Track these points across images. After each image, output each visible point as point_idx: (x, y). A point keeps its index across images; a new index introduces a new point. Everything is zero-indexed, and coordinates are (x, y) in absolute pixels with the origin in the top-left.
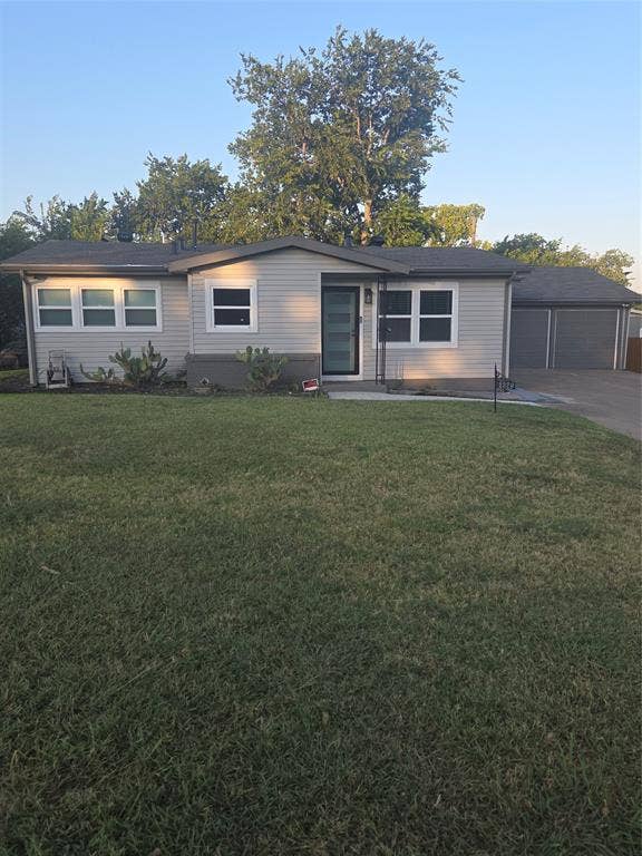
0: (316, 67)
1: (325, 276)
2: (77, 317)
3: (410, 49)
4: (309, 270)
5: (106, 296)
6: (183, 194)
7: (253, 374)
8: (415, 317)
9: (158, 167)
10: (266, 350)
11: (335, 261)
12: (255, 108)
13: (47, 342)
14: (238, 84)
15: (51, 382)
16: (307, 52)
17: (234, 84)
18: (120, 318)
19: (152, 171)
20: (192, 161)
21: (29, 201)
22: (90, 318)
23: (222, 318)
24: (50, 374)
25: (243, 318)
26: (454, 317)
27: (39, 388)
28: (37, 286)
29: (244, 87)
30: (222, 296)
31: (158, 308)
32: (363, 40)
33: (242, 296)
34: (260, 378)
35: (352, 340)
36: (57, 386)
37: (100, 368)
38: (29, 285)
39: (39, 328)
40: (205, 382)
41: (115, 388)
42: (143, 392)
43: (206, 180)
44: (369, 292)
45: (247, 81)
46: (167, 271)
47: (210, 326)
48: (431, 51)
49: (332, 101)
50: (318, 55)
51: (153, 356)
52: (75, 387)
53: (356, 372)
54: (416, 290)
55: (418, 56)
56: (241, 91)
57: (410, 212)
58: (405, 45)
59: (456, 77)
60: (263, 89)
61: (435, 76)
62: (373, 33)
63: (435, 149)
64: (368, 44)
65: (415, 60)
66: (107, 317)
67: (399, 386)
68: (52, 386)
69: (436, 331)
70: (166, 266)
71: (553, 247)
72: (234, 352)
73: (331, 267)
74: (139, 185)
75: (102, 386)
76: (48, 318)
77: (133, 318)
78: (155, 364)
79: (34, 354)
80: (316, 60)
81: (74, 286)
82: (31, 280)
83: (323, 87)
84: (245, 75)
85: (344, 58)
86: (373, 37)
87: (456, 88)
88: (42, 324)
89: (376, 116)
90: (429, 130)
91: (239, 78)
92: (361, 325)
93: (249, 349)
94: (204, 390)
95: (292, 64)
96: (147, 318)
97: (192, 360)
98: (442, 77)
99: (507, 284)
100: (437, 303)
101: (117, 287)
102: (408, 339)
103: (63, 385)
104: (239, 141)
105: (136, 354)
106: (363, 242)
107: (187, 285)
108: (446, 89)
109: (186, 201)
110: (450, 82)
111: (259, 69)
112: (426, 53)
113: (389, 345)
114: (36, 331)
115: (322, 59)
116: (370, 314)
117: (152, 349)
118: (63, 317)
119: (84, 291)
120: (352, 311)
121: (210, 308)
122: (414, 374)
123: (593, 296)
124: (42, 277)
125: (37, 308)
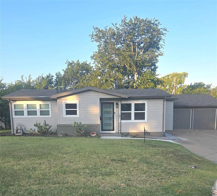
0: (117, 29)
1: (101, 99)
2: (26, 113)
3: (149, 22)
4: (96, 97)
5: (34, 106)
6: (78, 73)
7: (76, 130)
8: (133, 112)
9: (70, 64)
10: (80, 123)
11: (105, 94)
12: (98, 44)
13: (16, 120)
14: (93, 36)
15: (17, 132)
16: (114, 25)
17: (91, 36)
18: (38, 113)
19: (68, 65)
20: (81, 62)
21: (22, 77)
22: (29, 113)
23: (68, 113)
24: (17, 130)
25: (75, 113)
26: (146, 112)
27: (14, 135)
28: (14, 104)
29: (94, 37)
30: (68, 106)
31: (50, 110)
32: (133, 20)
33: (74, 106)
34: (78, 132)
35: (112, 119)
36: (19, 134)
37: (31, 129)
38: (11, 103)
39: (14, 116)
40: (62, 133)
41: (35, 135)
42: (42, 136)
43: (85, 68)
44: (117, 104)
45: (95, 35)
46: (50, 98)
47: (65, 115)
48: (157, 22)
49: (124, 40)
50: (118, 26)
51: (46, 125)
52: (24, 134)
53: (113, 130)
54: (133, 103)
55: (153, 24)
56: (94, 38)
57: (150, 76)
58: (147, 20)
59: (166, 30)
60: (100, 38)
61: (159, 30)
62: (136, 17)
63: (160, 55)
64: (135, 21)
65: (152, 25)
66: (34, 113)
67: (127, 134)
68: (17, 134)
69: (140, 116)
70: (50, 97)
71: (209, 87)
72: (71, 124)
73: (103, 96)
74: (63, 70)
75: (32, 134)
76: (17, 113)
77: (42, 113)
78: (48, 127)
79: (13, 124)
80: (117, 27)
81: (24, 103)
82: (12, 102)
83: (120, 36)
84: (95, 33)
85: (126, 26)
86: (136, 18)
87: (166, 34)
88: (15, 115)
89: (139, 45)
90: (158, 48)
91: (93, 34)
92: (115, 115)
93: (75, 123)
94: (61, 136)
95: (110, 29)
96: (47, 113)
97: (59, 126)
98: (161, 30)
99: (164, 101)
100: (140, 107)
101: (37, 104)
102: (131, 119)
103: (21, 134)
104: (94, 55)
105: (42, 124)
106: (134, 87)
107: (57, 103)
108: (163, 34)
109: (78, 75)
110: (164, 32)
111: (100, 31)
112: (156, 23)
113: (122, 121)
114: (13, 117)
115: (119, 27)
116: (118, 111)
117: (45, 123)
118: (21, 113)
119: (27, 105)
120: (112, 110)
121: (64, 110)
122: (133, 131)
123: (206, 104)
124: (15, 101)
125: (14, 110)
